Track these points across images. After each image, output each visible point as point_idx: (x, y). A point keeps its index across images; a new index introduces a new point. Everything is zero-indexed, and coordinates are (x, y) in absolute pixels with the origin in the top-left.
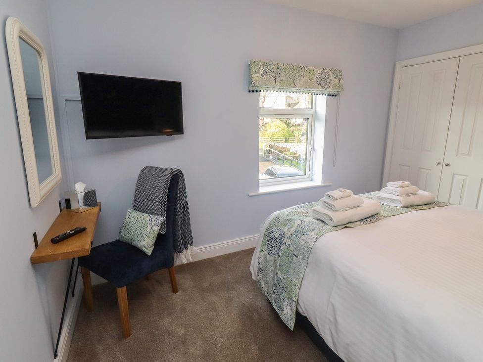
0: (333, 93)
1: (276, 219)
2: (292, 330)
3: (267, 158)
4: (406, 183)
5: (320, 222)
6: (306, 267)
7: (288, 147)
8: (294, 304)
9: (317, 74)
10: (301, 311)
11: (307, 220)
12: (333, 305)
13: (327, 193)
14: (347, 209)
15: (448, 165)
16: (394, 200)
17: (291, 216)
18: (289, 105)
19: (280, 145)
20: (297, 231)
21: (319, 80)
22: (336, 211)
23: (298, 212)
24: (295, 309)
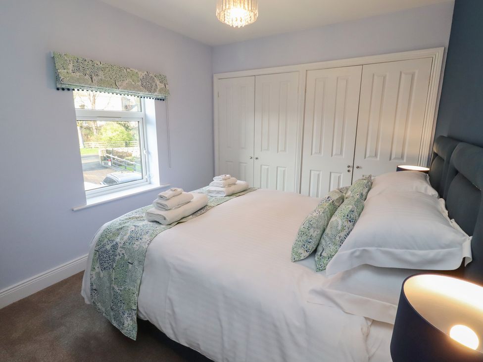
0: (160, 97)
1: (107, 230)
2: (135, 340)
3: (105, 165)
4: (228, 176)
5: (155, 223)
6: (143, 271)
7: (130, 152)
8: (134, 313)
9: (141, 77)
10: (142, 317)
11: (141, 224)
12: (170, 300)
13: (160, 194)
14: (179, 206)
15: (257, 158)
16: (220, 191)
17: (124, 223)
18: (126, 107)
19: (120, 150)
20: (131, 238)
21: (144, 84)
22: (169, 210)
23: (133, 218)
24: (136, 318)
